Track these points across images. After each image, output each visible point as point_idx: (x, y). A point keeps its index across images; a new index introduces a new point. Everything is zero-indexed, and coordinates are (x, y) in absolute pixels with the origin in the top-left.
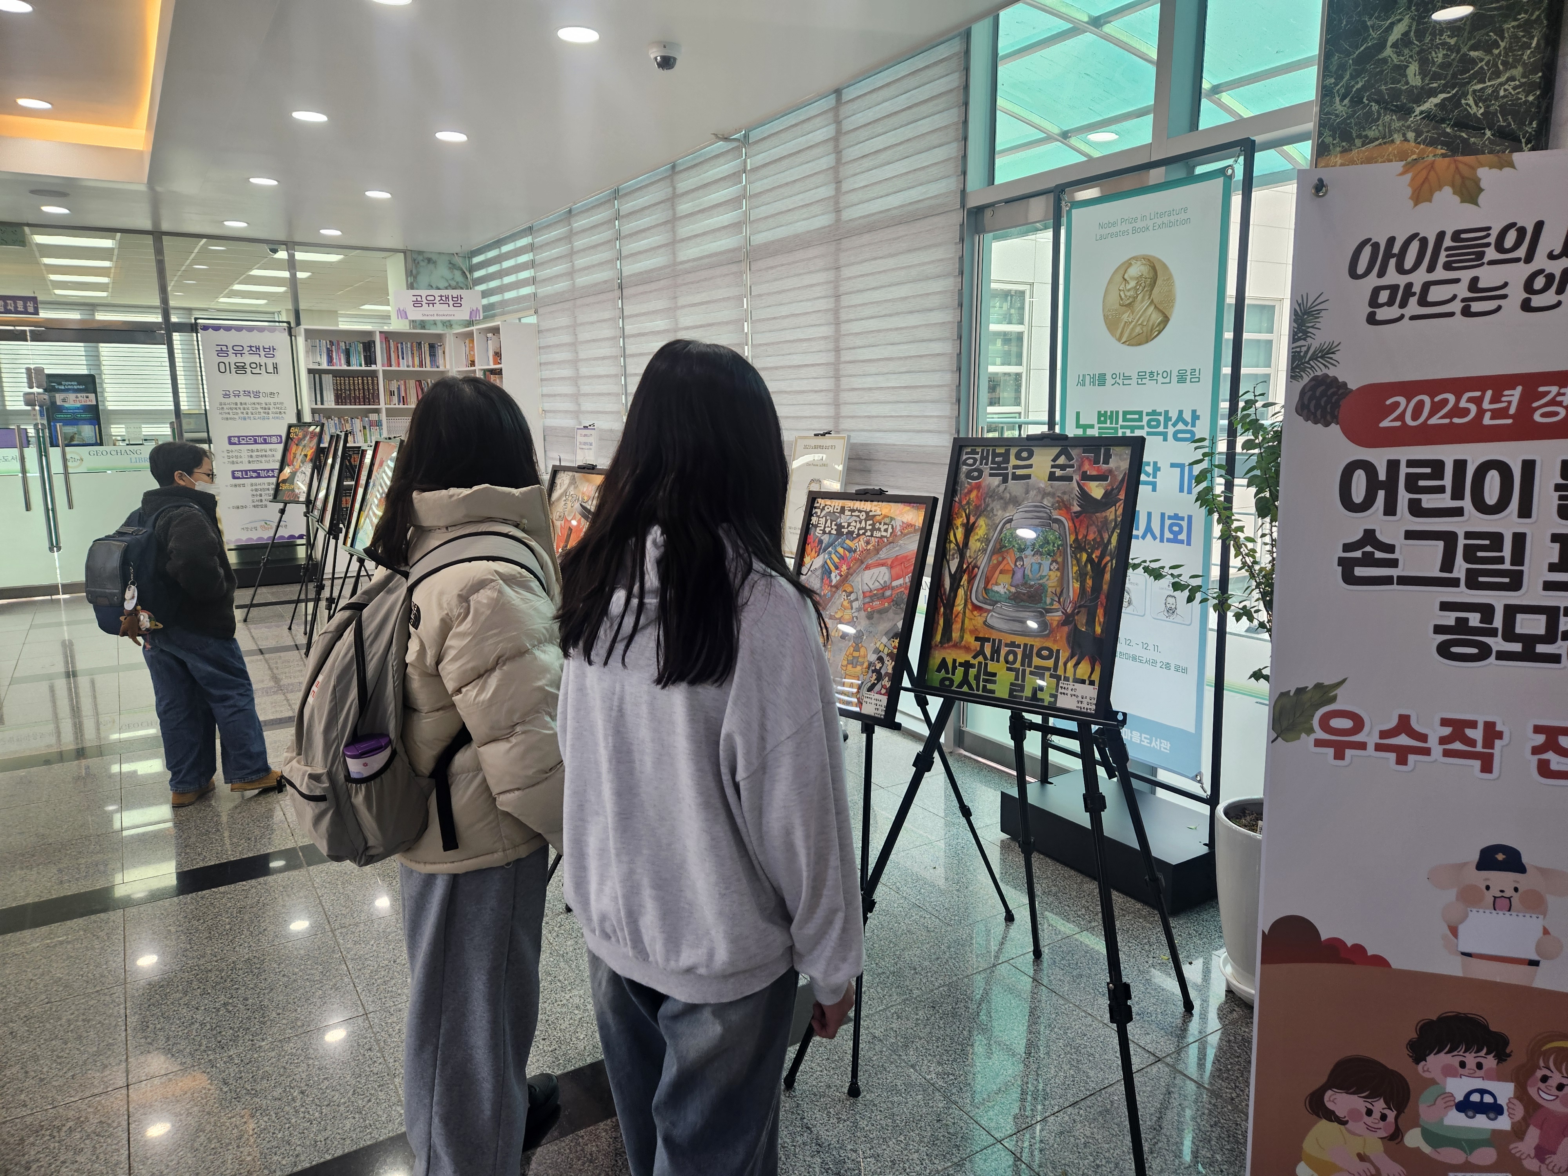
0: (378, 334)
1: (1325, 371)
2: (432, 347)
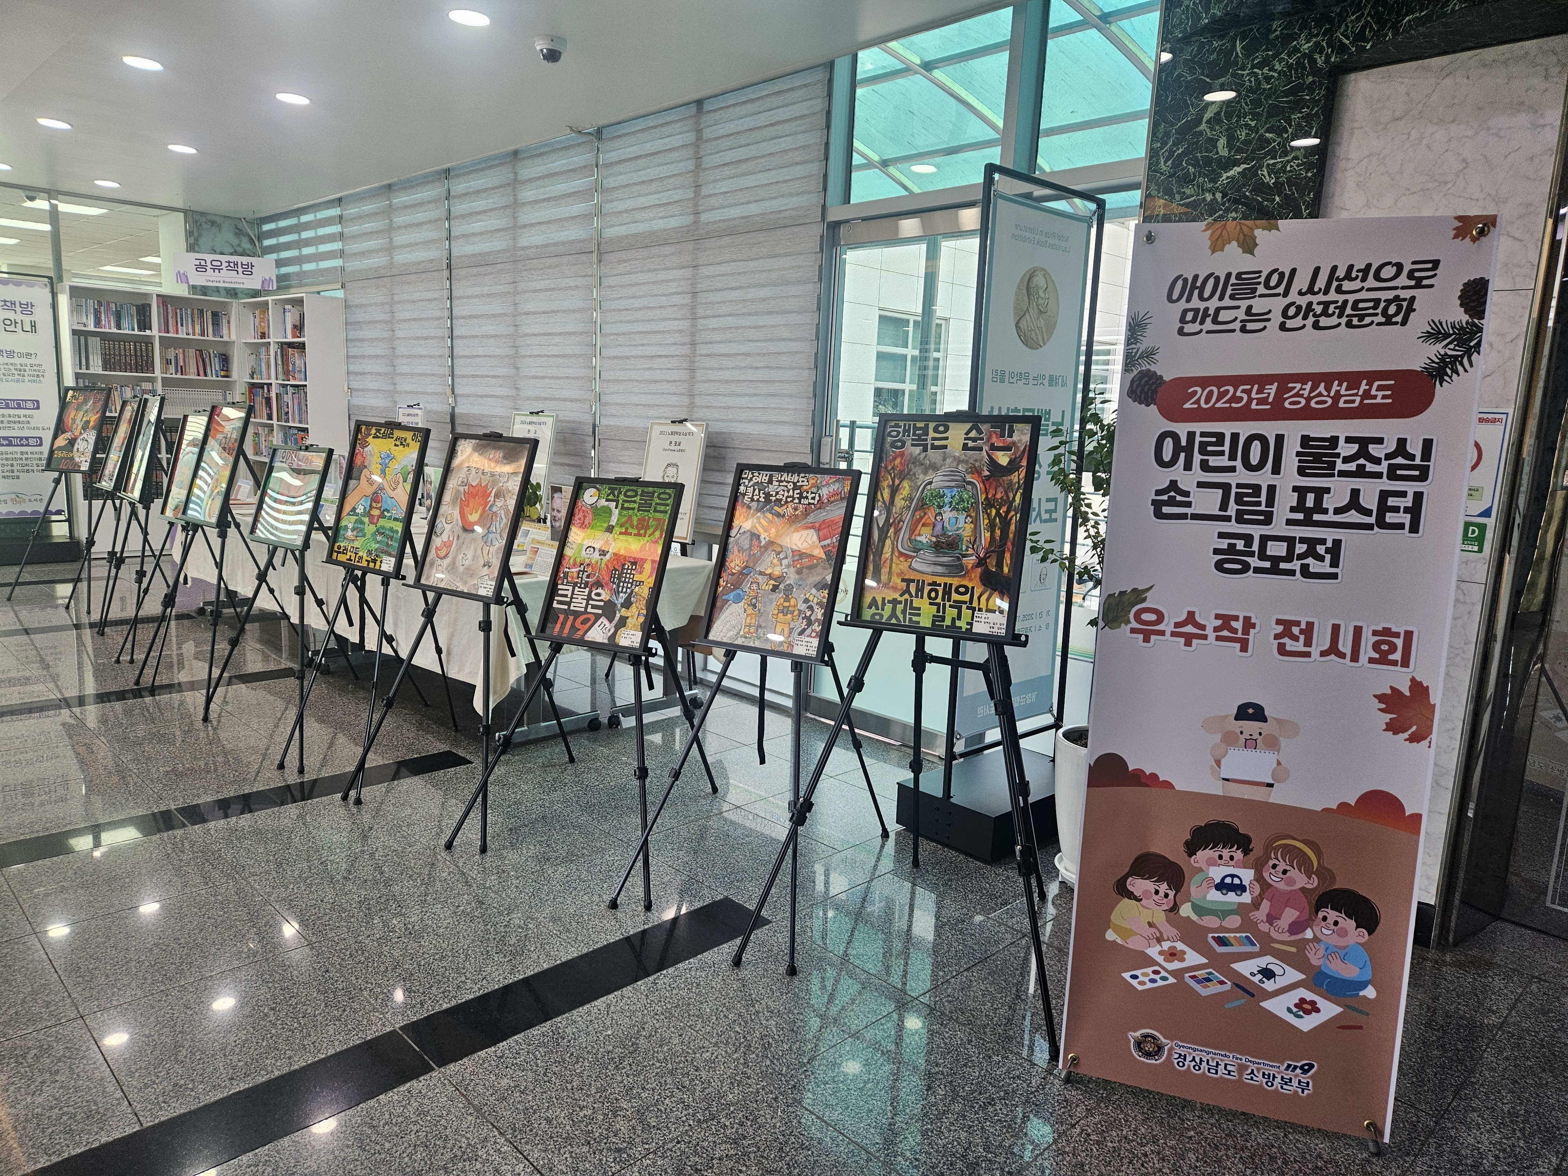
1: (1148, 367)
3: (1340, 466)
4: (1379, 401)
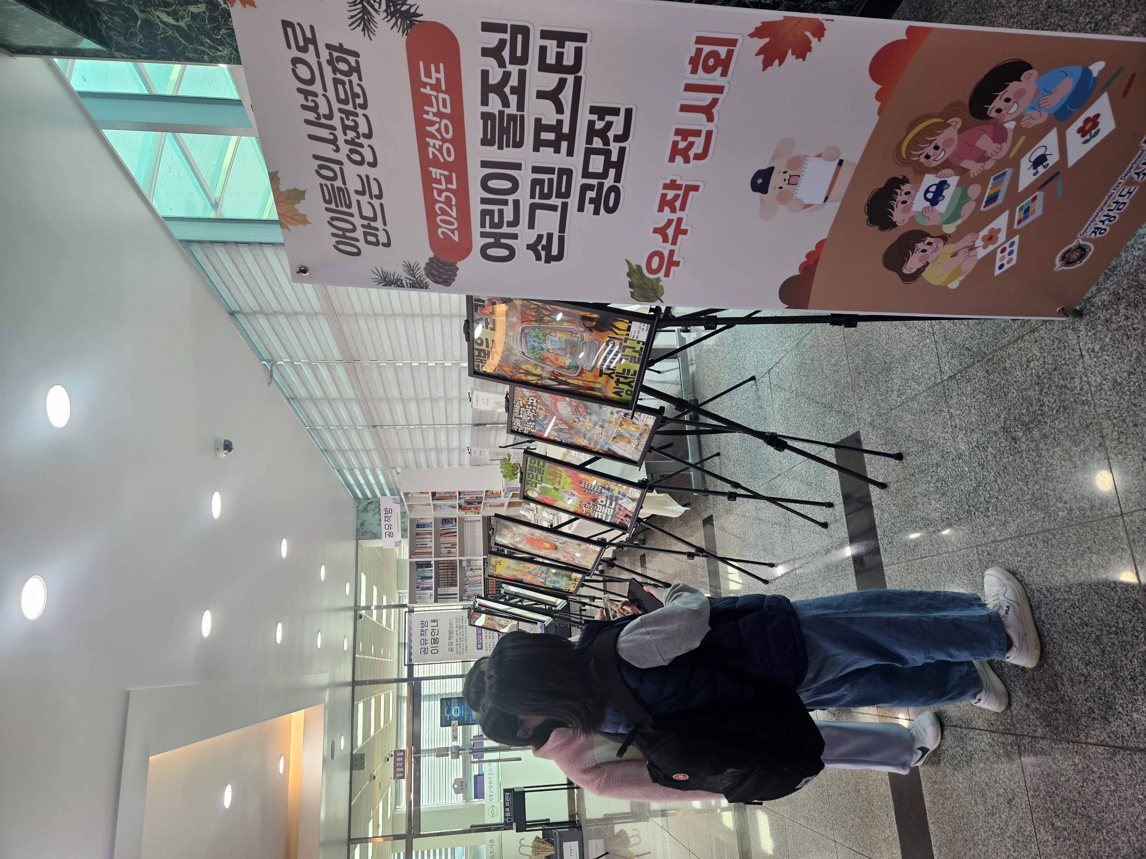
0: (411, 560)
1: (422, 269)
2: (418, 526)
3: (512, 110)
4: (442, 76)
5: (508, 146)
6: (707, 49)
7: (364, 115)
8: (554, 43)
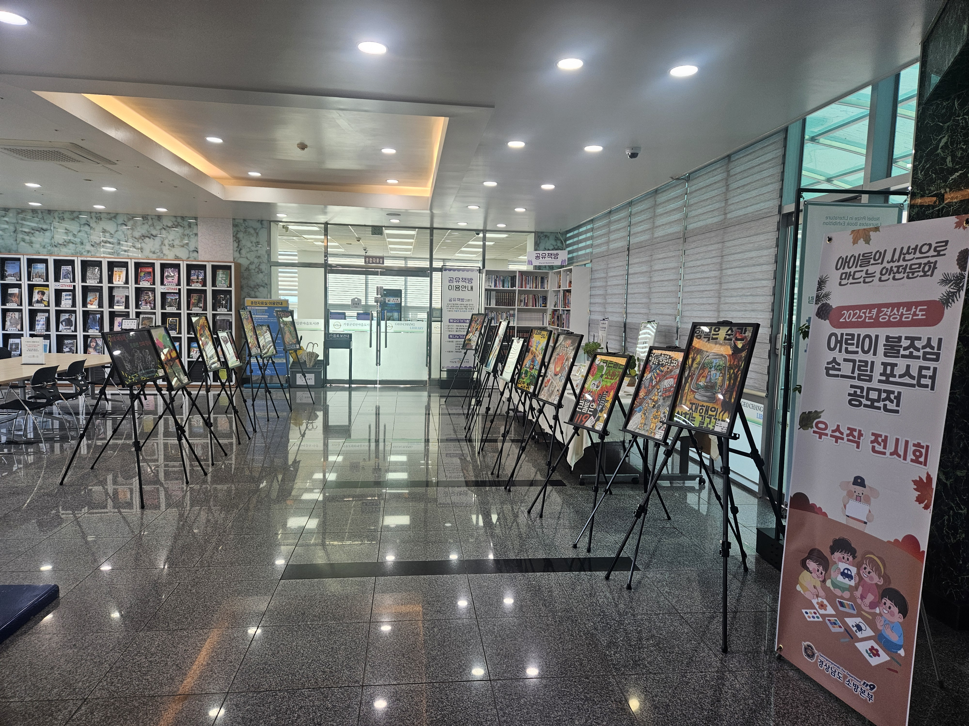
1: (825, 301)
3: (902, 352)
4: (920, 317)
5: (885, 349)
6: (923, 451)
7: (903, 277)
8: (931, 374)
